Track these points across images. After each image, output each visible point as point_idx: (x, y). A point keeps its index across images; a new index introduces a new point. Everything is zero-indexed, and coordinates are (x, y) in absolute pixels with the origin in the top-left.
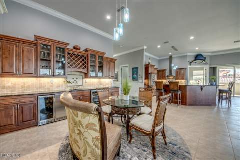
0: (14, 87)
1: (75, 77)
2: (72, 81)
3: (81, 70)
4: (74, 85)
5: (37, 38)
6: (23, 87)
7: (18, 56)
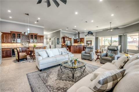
0: (5, 46)
1: (25, 43)
2: (24, 44)
3: (27, 40)
4: (24, 45)
5: (11, 32)
6: (7, 46)
7: (6, 37)
